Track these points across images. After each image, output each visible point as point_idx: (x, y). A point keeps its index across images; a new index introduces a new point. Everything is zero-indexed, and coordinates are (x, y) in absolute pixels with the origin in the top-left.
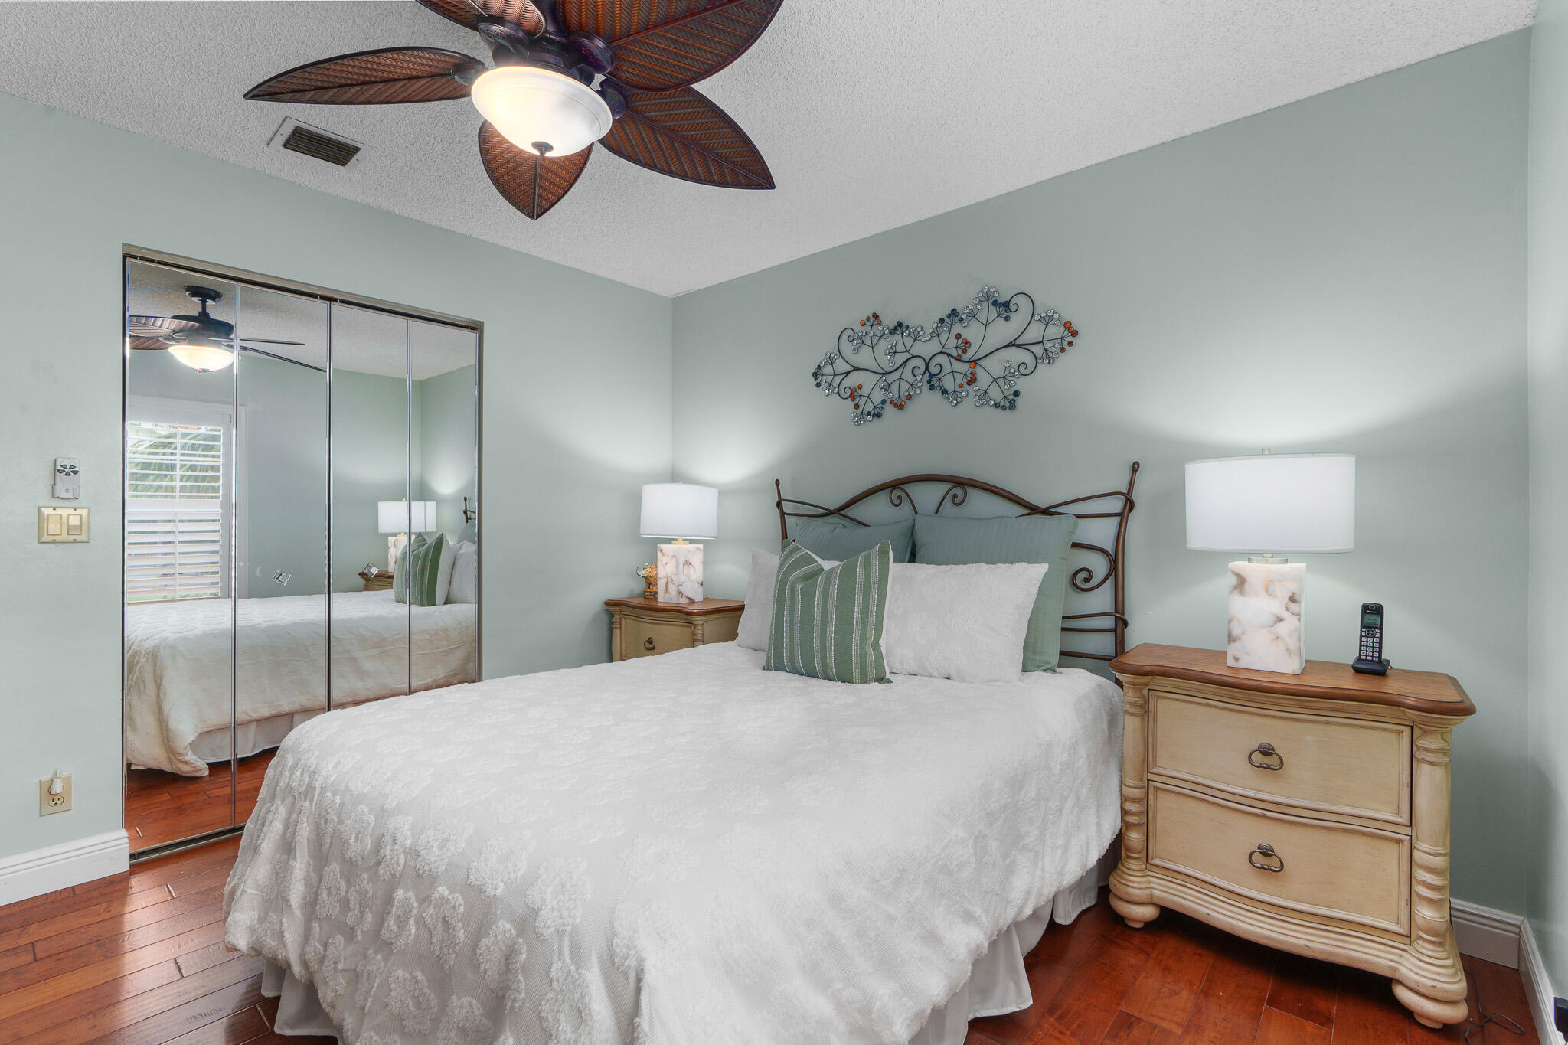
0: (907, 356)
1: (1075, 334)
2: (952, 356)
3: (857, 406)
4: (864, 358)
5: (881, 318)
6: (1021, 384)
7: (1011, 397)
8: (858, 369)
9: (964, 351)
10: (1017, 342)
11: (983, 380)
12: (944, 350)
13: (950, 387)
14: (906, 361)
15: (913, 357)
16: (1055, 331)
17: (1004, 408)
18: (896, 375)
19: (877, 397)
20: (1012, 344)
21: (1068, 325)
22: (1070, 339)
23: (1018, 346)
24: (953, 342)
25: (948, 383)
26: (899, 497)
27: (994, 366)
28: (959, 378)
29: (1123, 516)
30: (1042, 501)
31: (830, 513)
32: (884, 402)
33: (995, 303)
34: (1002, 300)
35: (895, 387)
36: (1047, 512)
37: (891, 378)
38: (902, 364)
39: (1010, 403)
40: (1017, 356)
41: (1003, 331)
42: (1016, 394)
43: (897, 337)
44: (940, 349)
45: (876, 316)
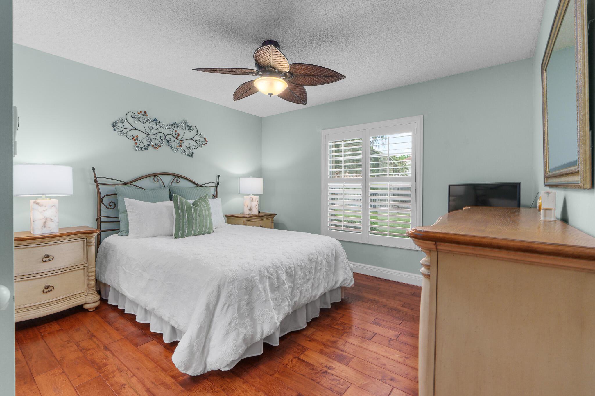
0: (158, 131)
1: (207, 142)
2: (175, 137)
3: (136, 144)
4: (139, 125)
5: (147, 114)
6: (193, 150)
7: (192, 154)
8: (136, 129)
9: (178, 136)
10: (193, 139)
11: (184, 147)
12: (172, 134)
13: (173, 146)
14: (158, 133)
15: (161, 132)
16: (202, 139)
17: (189, 156)
18: (154, 137)
19: (146, 143)
20: (192, 139)
21: (205, 139)
22: (206, 143)
23: (193, 140)
24: (174, 132)
25: (173, 145)
26: (158, 180)
27: (187, 143)
28: (176, 144)
29: (217, 186)
30: (199, 183)
31: (126, 183)
32: (148, 145)
33: (187, 126)
34: (190, 125)
35: (153, 140)
36: (201, 186)
37: (151, 137)
38: (157, 133)
39: (191, 155)
40: (193, 143)
41: (189, 134)
42: (193, 153)
43: (154, 123)
44: (170, 133)
45: (145, 113)
